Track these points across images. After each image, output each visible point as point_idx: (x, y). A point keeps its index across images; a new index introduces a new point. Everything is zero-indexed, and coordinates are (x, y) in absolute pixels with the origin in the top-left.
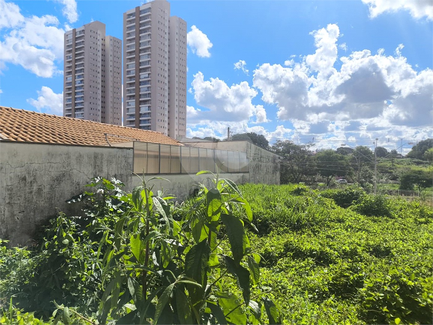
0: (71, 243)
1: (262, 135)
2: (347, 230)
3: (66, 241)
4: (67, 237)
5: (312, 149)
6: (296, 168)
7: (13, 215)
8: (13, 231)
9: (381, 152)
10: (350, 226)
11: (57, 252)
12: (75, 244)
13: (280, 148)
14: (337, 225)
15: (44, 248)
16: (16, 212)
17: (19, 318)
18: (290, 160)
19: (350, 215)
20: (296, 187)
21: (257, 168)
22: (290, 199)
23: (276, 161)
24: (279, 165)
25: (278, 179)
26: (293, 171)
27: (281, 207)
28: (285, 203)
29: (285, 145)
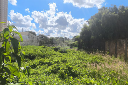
5: (49, 37)
6: (44, 42)
9: (66, 38)
10: (57, 56)
14: (54, 56)
18: (43, 40)
19: (58, 53)
20: (44, 46)
21: (32, 41)
22: (42, 49)
23: (39, 39)
24: (39, 40)
25: (39, 45)
26: (44, 43)
27: (39, 51)
28: (40, 51)
29: (41, 36)
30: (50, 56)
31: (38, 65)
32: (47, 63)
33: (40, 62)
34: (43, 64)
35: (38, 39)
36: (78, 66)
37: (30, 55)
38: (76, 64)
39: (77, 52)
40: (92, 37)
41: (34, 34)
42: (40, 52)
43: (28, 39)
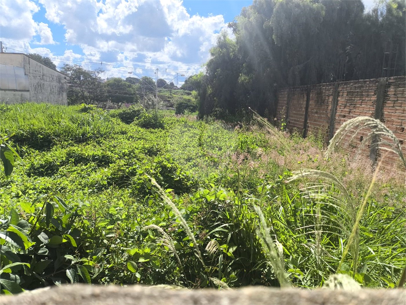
1: (47, 58)
2: (129, 140)
9: (162, 83)
10: (131, 137)
13: (69, 72)
14: (121, 136)
18: (80, 85)
19: (132, 128)
20: (83, 106)
21: (39, 87)
22: (75, 115)
23: (63, 81)
24: (66, 87)
25: (66, 101)
26: (83, 97)
27: (65, 122)
28: (70, 119)
29: (74, 70)
30: (106, 136)
31: (63, 163)
32: (94, 158)
33: (69, 155)
34: (80, 160)
35: (59, 80)
36: (195, 165)
37: (33, 134)
38: (189, 160)
39: (197, 124)
40: (243, 78)
41: (47, 63)
42: (69, 124)
43: (24, 82)
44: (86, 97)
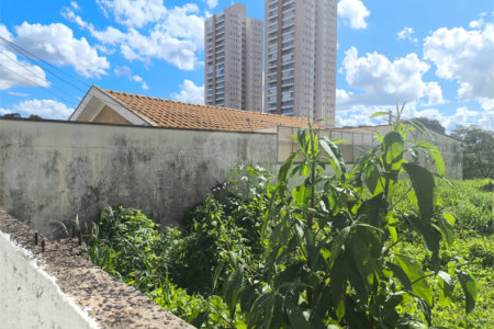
0: (219, 225)
1: (435, 121)
3: (215, 223)
4: (216, 219)
6: (486, 161)
7: (163, 201)
8: (163, 215)
11: (206, 233)
12: (223, 227)
13: (462, 135)
15: (194, 231)
16: (167, 198)
17: (173, 292)
18: (476, 150)
20: (487, 181)
22: (478, 195)
23: (458, 150)
24: (461, 155)
25: (460, 174)
26: (480, 166)
27: (465, 205)
28: (471, 201)
29: (469, 132)
35: (454, 149)
41: (435, 126)
42: (472, 208)
44: (484, 166)
